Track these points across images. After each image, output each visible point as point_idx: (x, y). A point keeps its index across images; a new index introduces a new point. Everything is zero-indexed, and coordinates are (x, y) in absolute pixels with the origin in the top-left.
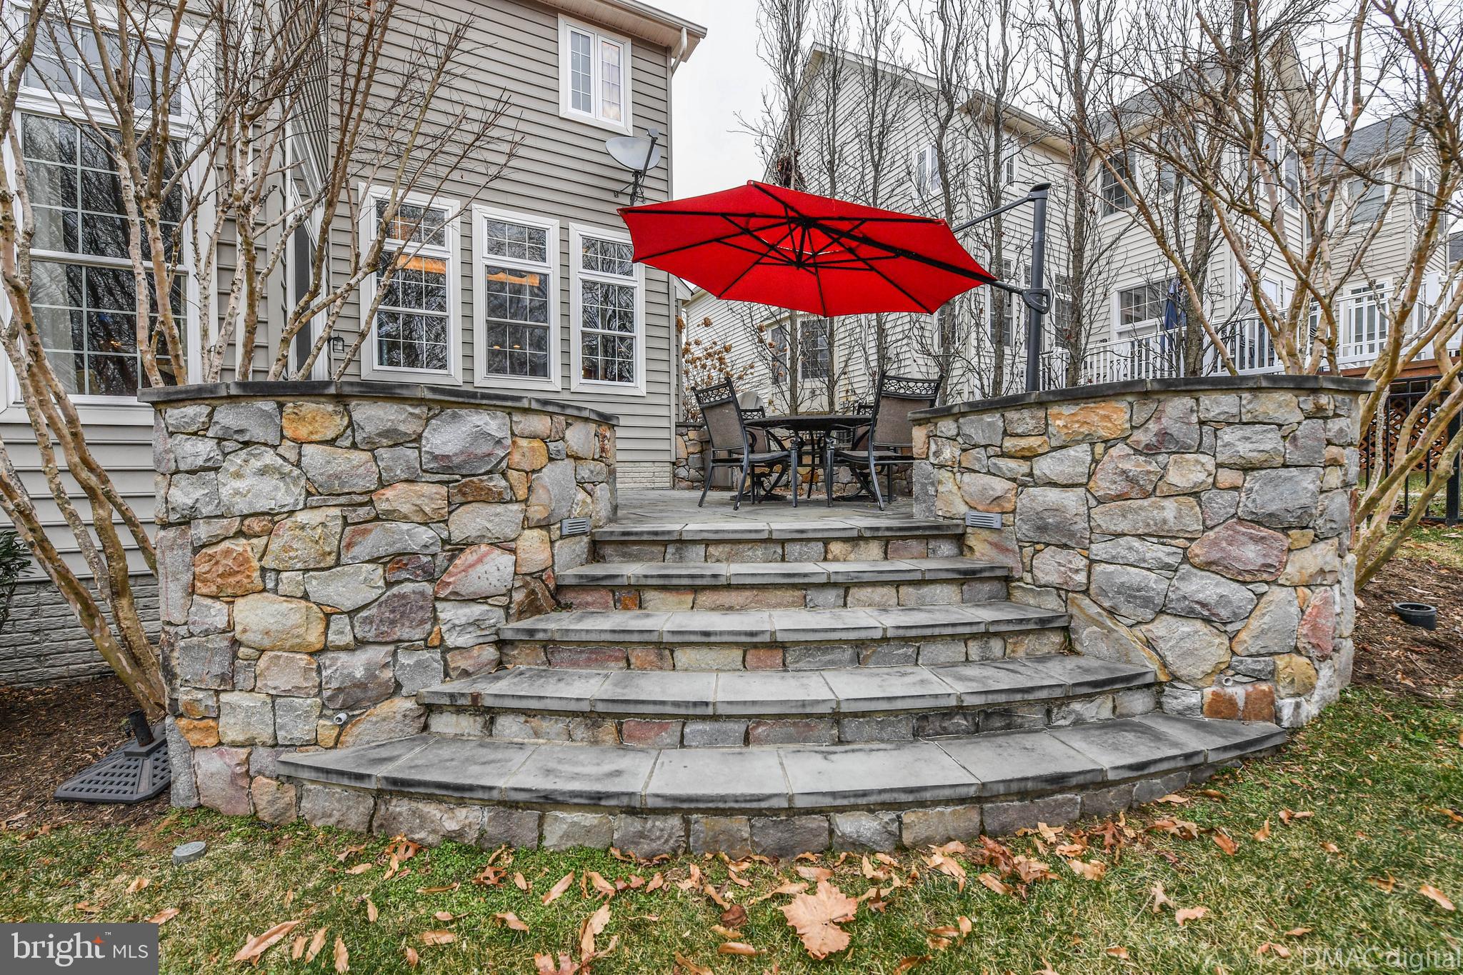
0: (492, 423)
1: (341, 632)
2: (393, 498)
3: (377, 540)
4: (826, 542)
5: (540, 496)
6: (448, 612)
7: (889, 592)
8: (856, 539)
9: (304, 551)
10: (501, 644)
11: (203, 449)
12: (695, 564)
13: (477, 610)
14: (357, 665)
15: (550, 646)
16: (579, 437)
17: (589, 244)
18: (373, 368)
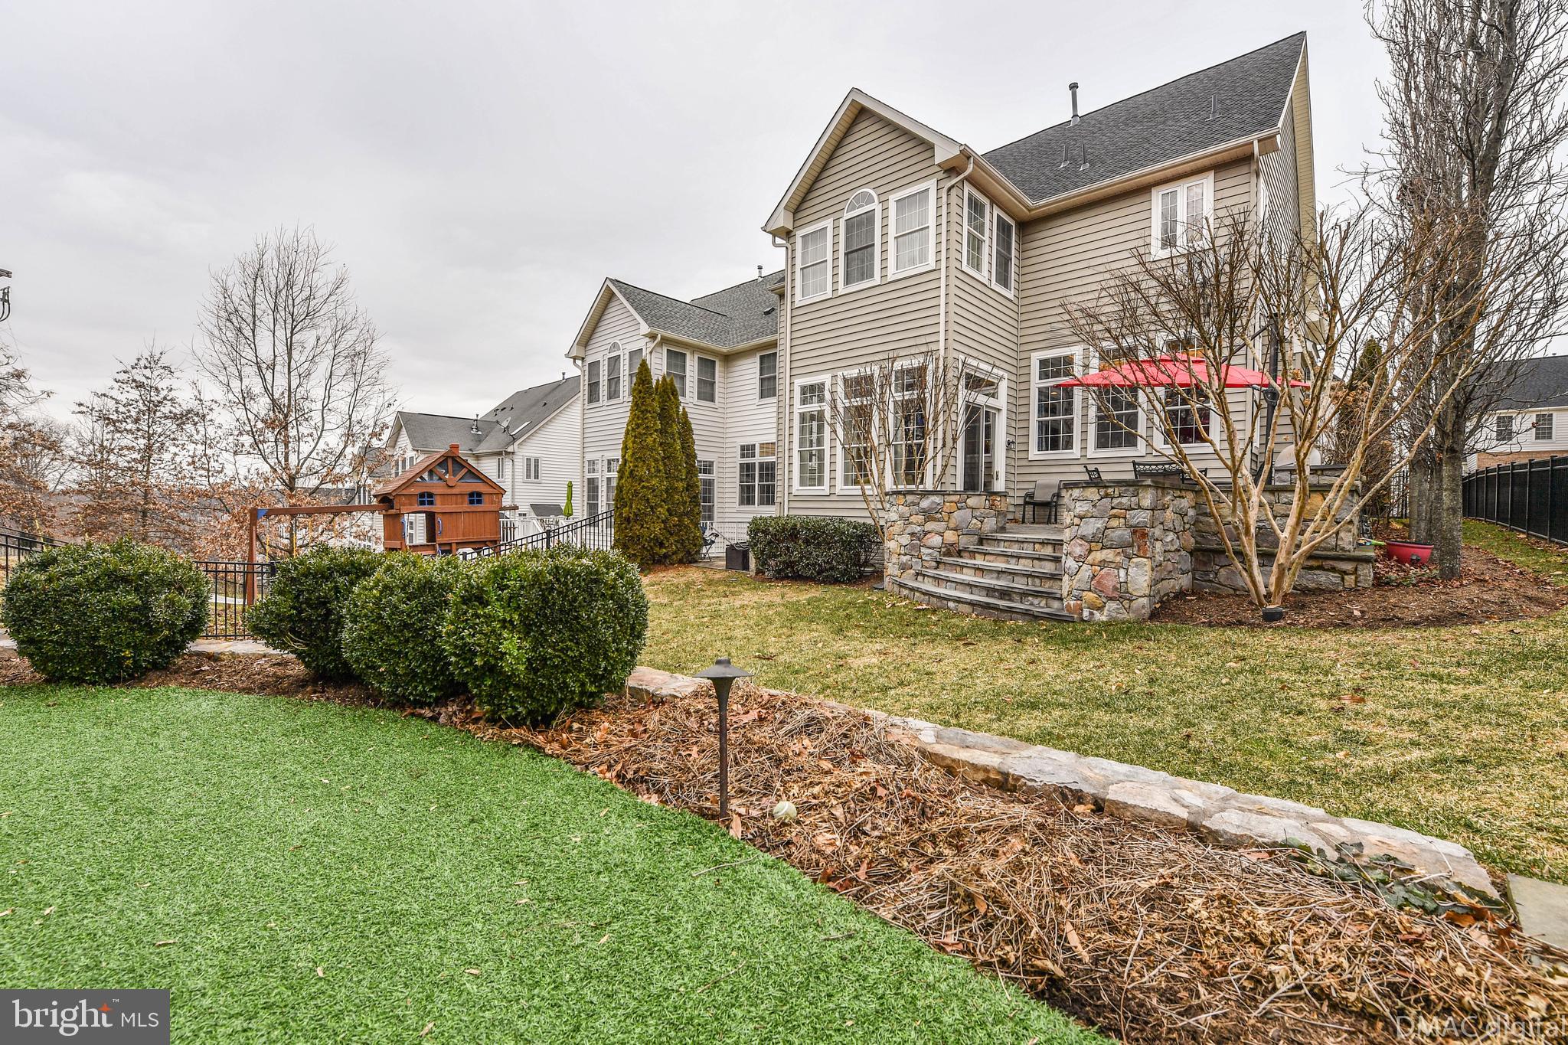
0: (937, 499)
1: (903, 551)
2: (913, 518)
4: (1034, 543)
5: (953, 520)
6: (923, 550)
7: (1030, 561)
9: (898, 531)
10: (938, 563)
13: (931, 551)
14: (904, 559)
18: (1034, 453)
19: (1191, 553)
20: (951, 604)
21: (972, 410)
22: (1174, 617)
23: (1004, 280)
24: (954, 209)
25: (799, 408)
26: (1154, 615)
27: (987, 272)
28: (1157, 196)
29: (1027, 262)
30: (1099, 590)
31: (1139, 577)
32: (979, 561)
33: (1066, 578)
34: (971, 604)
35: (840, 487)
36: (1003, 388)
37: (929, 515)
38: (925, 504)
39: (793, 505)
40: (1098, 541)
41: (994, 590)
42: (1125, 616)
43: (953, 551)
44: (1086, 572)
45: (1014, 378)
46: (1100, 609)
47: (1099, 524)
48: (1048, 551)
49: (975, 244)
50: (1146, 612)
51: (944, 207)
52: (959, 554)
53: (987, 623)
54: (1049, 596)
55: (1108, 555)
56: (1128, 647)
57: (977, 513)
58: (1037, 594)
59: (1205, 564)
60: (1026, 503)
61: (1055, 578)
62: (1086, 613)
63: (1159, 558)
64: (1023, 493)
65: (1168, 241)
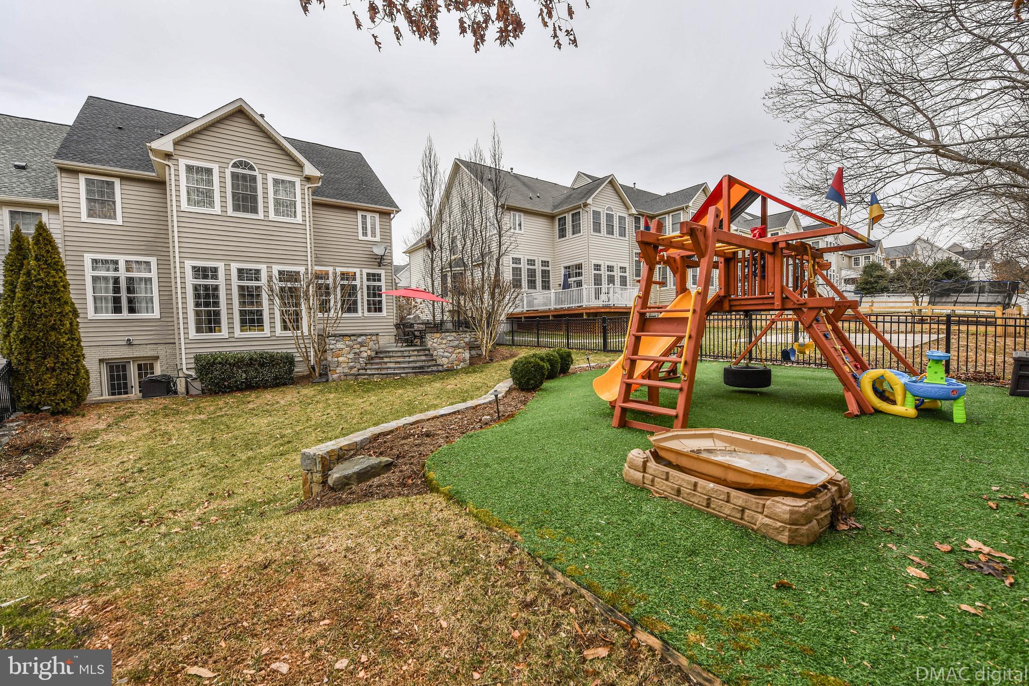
0: (364, 337)
1: (350, 361)
2: (355, 346)
3: (354, 351)
5: (369, 346)
6: (360, 359)
8: (413, 351)
9: (346, 352)
10: (366, 364)
11: (335, 342)
12: (391, 354)
13: (363, 359)
14: (352, 364)
15: (372, 363)
16: (374, 338)
17: (368, 274)
28: (359, 214)
30: (461, 360)
31: (467, 355)
32: (388, 360)
35: (238, 333)
37: (362, 344)
38: (360, 340)
40: (457, 347)
43: (369, 358)
44: (454, 356)
46: (459, 365)
47: (457, 342)
52: (372, 359)
55: (460, 350)
62: (455, 368)
65: (365, 234)
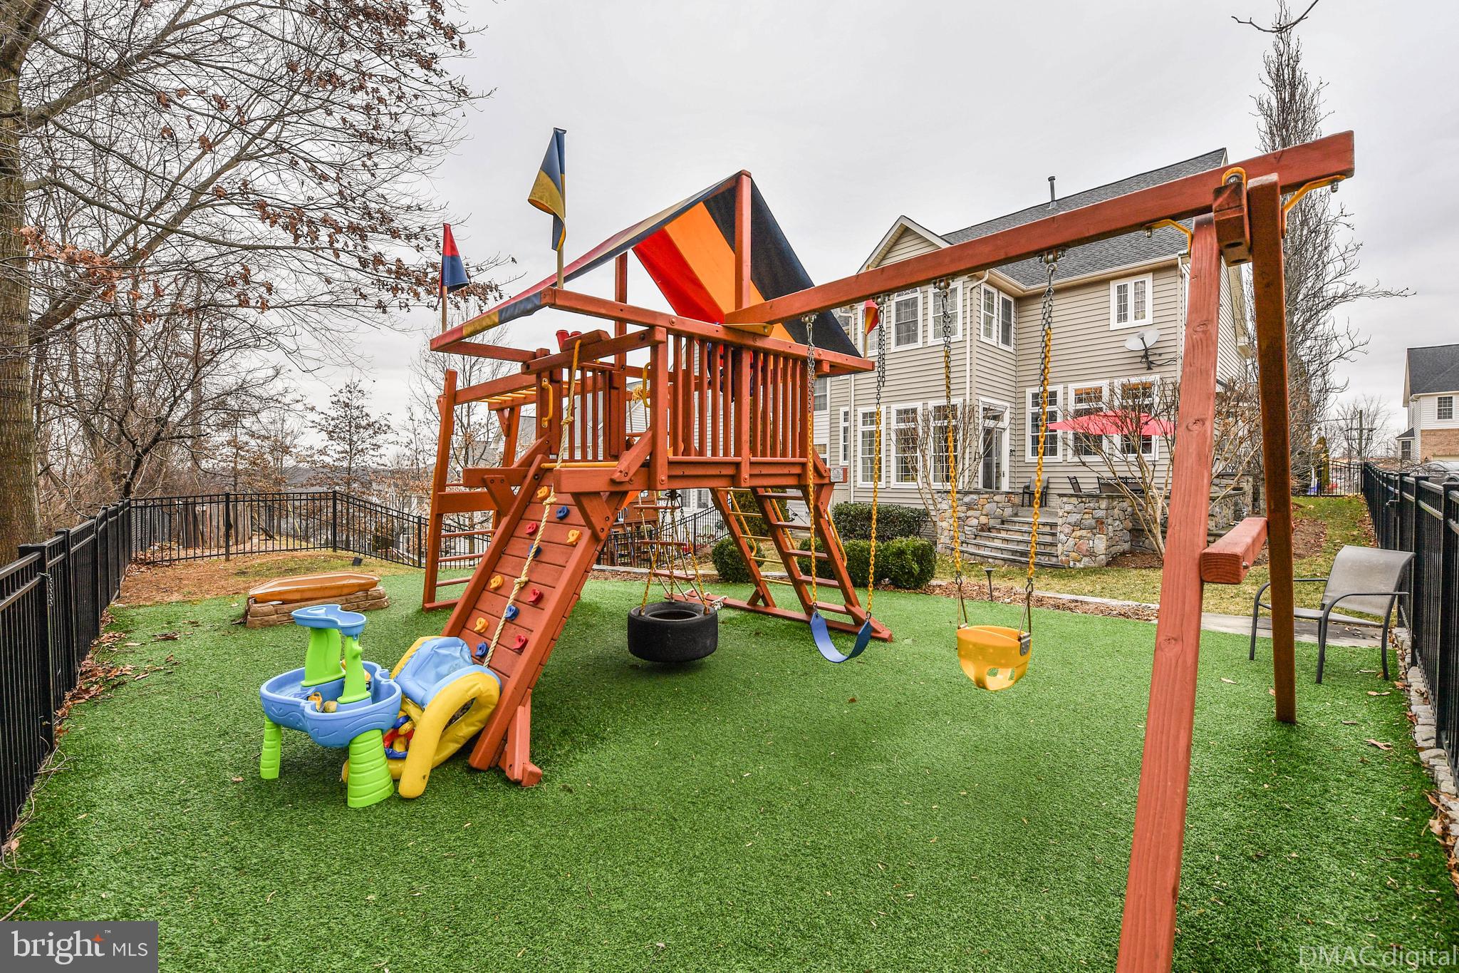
5: (985, 509)
6: (966, 527)
7: (1036, 535)
9: (949, 516)
10: (976, 535)
13: (971, 528)
14: (952, 533)
18: (1029, 457)
19: (1130, 531)
20: (990, 560)
21: (988, 432)
22: (1118, 565)
23: (1006, 340)
24: (976, 302)
25: (861, 428)
26: (1108, 564)
27: (996, 339)
28: (1114, 286)
29: (1021, 325)
30: (1078, 551)
31: (1100, 544)
32: (1003, 535)
33: (1060, 545)
34: (1003, 559)
35: (894, 483)
36: (1007, 416)
37: (969, 507)
38: (967, 499)
39: (857, 494)
40: (1078, 525)
41: (1017, 552)
42: (1093, 565)
43: (985, 528)
44: (1071, 542)
45: (1013, 406)
46: (1079, 561)
47: (1079, 517)
48: (1047, 529)
49: (989, 321)
50: (1104, 562)
51: (968, 301)
52: (989, 530)
53: (1016, 569)
54: (1050, 555)
55: (1084, 533)
56: (1094, 578)
57: (1000, 505)
58: (1043, 554)
59: (1137, 537)
60: (1024, 493)
61: (1053, 545)
62: (1072, 564)
63: (1111, 535)
64: (1023, 486)
65: (1122, 317)
